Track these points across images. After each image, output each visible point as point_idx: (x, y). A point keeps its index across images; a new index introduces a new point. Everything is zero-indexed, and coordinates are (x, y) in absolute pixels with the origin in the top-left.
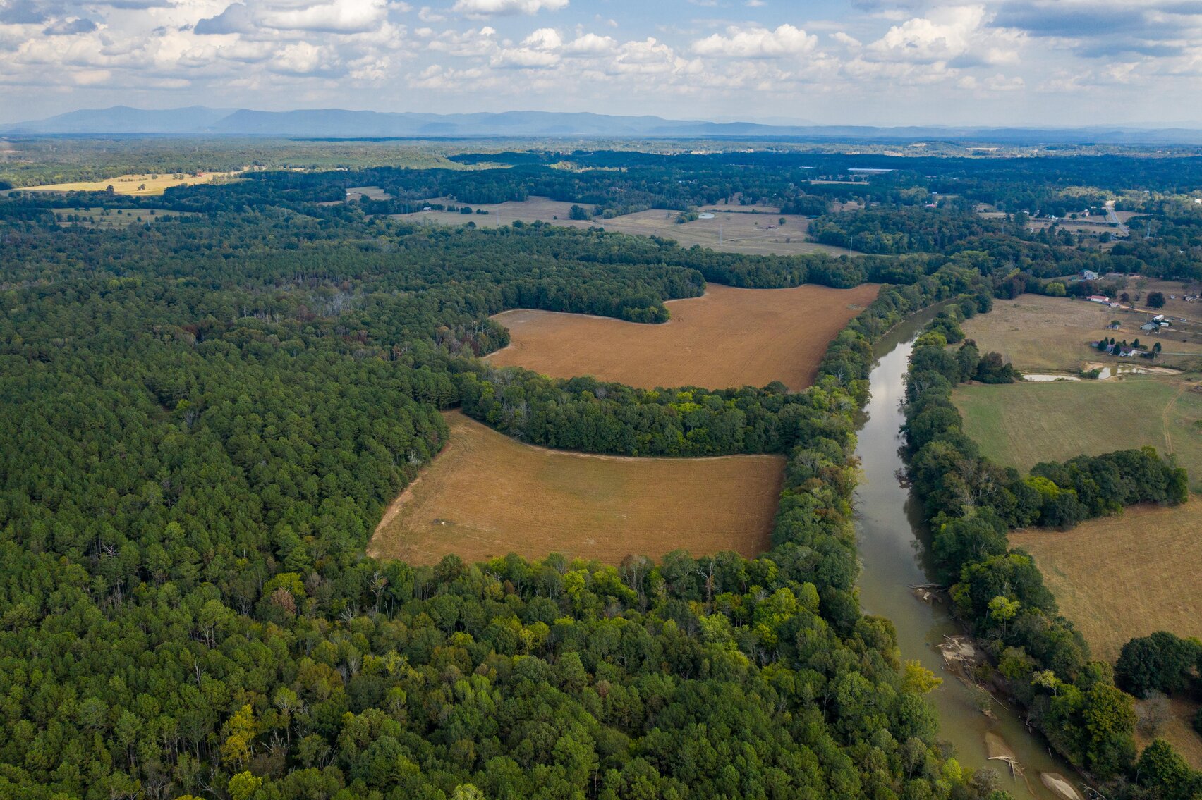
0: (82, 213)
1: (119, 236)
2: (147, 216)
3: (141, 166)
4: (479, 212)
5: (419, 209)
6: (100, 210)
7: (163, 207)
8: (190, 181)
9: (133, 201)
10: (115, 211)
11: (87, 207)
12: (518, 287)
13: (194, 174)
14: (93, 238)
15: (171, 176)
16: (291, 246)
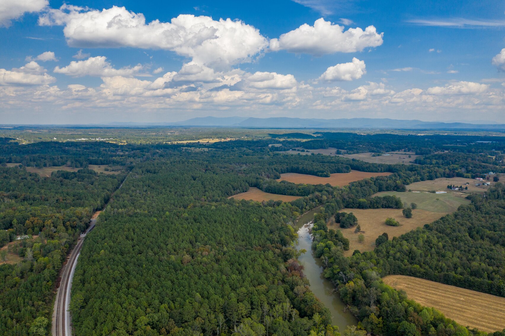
0: (189, 148)
1: (197, 153)
2: (206, 149)
3: (210, 136)
4: (307, 151)
5: (288, 150)
6: (193, 148)
7: (212, 148)
8: (223, 140)
9: (204, 146)
10: (198, 148)
11: (191, 147)
12: (292, 167)
13: (225, 139)
14: (189, 154)
15: (218, 139)
16: (240, 157)
